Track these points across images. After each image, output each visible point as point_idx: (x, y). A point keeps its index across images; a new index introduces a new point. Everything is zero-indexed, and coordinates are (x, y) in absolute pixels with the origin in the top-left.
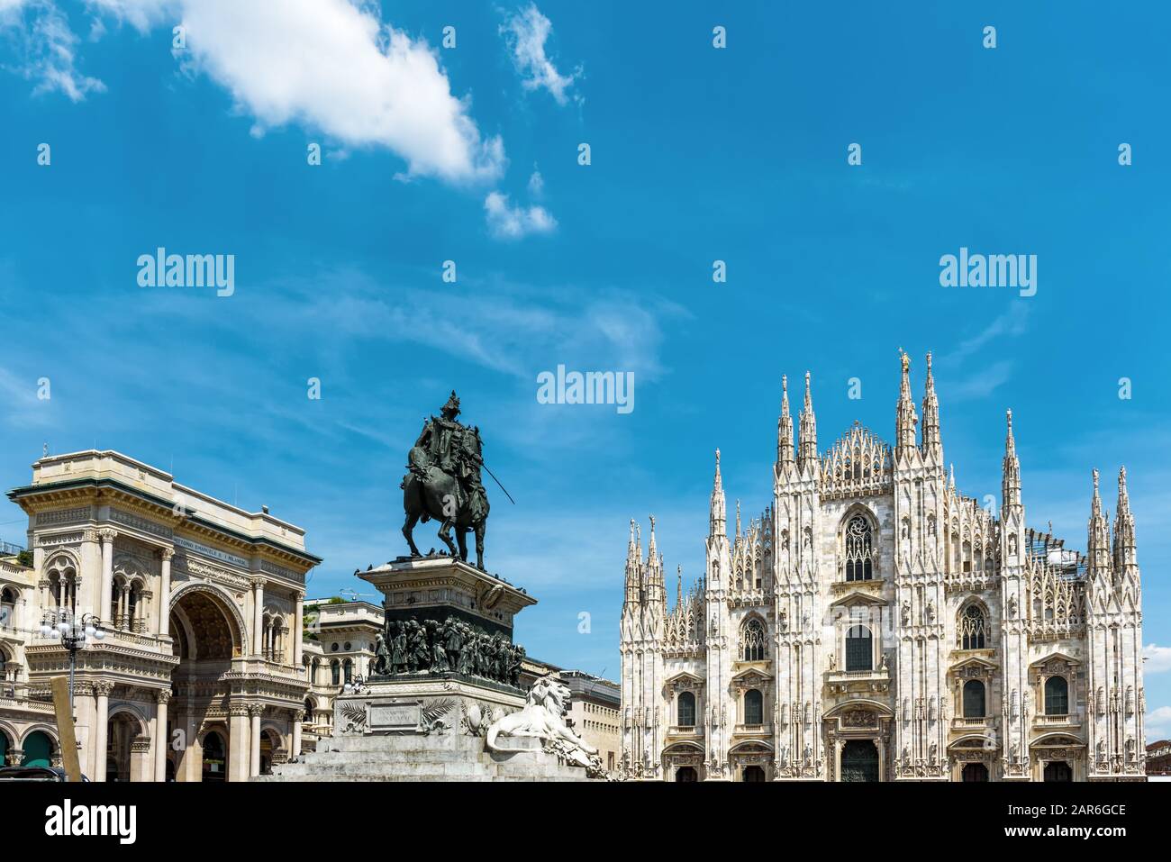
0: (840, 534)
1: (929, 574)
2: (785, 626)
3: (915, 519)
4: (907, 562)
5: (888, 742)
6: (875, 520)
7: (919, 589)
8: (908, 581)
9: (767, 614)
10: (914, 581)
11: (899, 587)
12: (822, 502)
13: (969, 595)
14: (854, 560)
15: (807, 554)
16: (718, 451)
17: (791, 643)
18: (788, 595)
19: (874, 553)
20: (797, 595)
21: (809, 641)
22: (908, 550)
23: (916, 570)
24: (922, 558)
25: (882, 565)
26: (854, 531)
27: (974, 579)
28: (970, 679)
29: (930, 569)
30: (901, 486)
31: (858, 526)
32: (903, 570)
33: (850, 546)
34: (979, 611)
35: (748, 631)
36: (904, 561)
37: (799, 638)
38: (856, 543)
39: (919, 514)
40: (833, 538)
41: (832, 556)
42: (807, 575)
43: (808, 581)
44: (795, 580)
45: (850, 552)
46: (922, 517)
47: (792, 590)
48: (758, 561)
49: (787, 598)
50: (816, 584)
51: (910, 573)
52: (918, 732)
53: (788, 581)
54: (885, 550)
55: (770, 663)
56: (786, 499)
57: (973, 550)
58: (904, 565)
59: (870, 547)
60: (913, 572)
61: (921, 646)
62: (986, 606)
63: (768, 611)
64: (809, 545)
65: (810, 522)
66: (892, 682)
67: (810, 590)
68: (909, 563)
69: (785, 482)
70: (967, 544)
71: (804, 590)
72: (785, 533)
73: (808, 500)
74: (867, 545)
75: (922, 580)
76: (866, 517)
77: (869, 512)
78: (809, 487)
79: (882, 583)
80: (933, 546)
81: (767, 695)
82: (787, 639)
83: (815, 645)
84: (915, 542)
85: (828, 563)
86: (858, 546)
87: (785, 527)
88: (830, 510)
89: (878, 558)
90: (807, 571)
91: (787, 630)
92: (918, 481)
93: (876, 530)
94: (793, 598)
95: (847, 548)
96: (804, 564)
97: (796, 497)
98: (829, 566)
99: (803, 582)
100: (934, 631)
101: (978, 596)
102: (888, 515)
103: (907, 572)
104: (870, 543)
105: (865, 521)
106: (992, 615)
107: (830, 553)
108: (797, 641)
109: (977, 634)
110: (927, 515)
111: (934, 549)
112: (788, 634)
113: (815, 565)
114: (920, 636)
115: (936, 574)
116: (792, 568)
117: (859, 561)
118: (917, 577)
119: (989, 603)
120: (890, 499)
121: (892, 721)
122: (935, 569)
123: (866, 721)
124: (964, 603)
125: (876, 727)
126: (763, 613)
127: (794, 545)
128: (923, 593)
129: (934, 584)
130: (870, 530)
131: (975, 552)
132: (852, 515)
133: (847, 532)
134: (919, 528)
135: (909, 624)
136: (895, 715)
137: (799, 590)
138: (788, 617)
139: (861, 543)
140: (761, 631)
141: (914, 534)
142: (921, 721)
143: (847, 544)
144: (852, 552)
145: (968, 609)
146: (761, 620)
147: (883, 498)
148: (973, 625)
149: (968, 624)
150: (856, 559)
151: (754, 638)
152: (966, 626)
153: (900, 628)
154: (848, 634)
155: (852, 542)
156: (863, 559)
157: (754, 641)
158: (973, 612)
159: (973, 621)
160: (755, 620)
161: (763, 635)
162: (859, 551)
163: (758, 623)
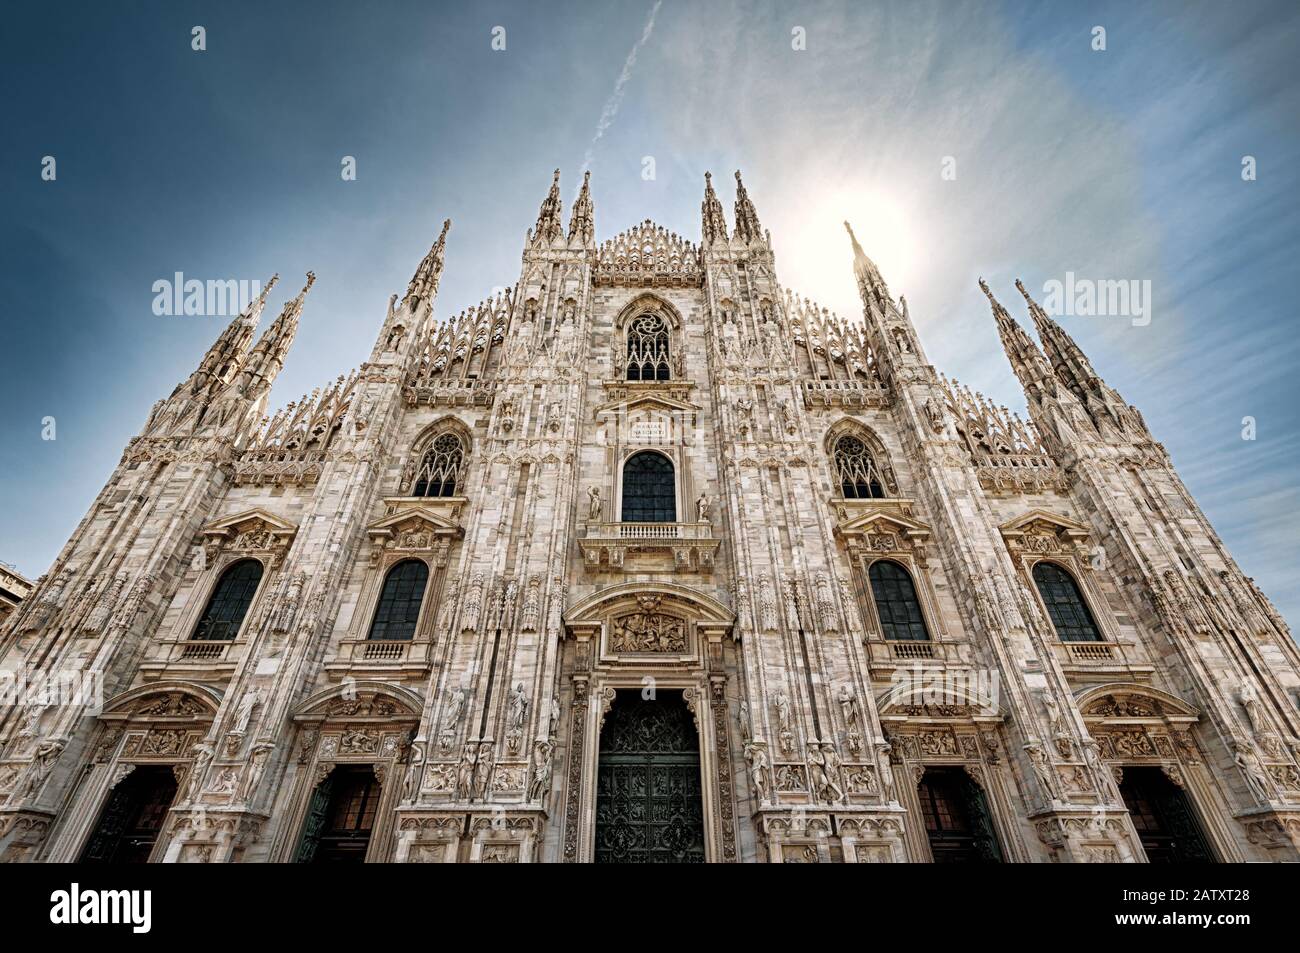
0: (619, 328)
1: (777, 370)
2: (508, 428)
3: (741, 304)
4: (735, 351)
5: (721, 697)
6: (677, 315)
7: (761, 389)
8: (741, 375)
9: (477, 421)
10: (750, 377)
11: (724, 383)
12: (596, 284)
13: (839, 415)
14: (641, 364)
15: (565, 330)
17: (514, 459)
18: (522, 382)
19: (674, 353)
20: (539, 384)
21: (552, 456)
22: (735, 336)
23: (751, 362)
25: (688, 367)
26: (641, 330)
27: (846, 391)
28: (877, 557)
30: (716, 266)
31: (648, 324)
32: (730, 361)
33: (634, 346)
34: (861, 445)
35: (432, 452)
36: (730, 350)
37: (532, 450)
38: (644, 344)
40: (609, 329)
41: (606, 350)
42: (560, 356)
43: (563, 364)
44: (538, 362)
45: (634, 353)
46: (752, 301)
47: (533, 375)
49: (520, 386)
51: (741, 365)
52: (800, 663)
53: (526, 361)
54: (692, 348)
55: (464, 504)
56: (541, 265)
59: (666, 350)
61: (778, 480)
62: (874, 435)
63: (481, 418)
64: (570, 320)
65: (576, 293)
66: (724, 549)
67: (564, 377)
69: (543, 248)
70: (819, 353)
71: (554, 376)
72: (532, 302)
73: (575, 269)
74: (662, 346)
75: (763, 376)
76: (661, 314)
77: (666, 306)
79: (691, 387)
80: (775, 334)
81: (441, 569)
82: (507, 450)
83: (563, 464)
84: (745, 329)
85: (598, 358)
86: (648, 347)
87: (533, 296)
88: (606, 297)
89: (681, 358)
90: (562, 351)
92: (741, 264)
93: (678, 328)
94: (530, 387)
95: (630, 350)
96: (558, 342)
97: (556, 265)
98: (601, 362)
99: (554, 365)
101: (857, 417)
102: (694, 309)
103: (736, 364)
104: (666, 343)
105: (659, 320)
106: (888, 446)
107: (602, 346)
108: (527, 456)
109: (867, 480)
110: (759, 298)
112: (511, 442)
113: (577, 344)
114: (773, 460)
115: (786, 368)
116: (537, 346)
117: (648, 366)
118: (755, 370)
119: (877, 429)
120: (697, 293)
121: (732, 638)
122: (783, 363)
123: (664, 641)
124: (831, 432)
125: (689, 653)
126: (469, 418)
127: (544, 318)
128: (768, 395)
129: (785, 382)
130: (666, 330)
132: (639, 311)
133: (630, 330)
134: (749, 315)
135: (749, 437)
136: (736, 620)
137: (544, 375)
138: (517, 414)
140: (458, 453)
141: (743, 320)
142: (801, 632)
143: (630, 343)
144: (638, 354)
145: (841, 441)
146: (462, 434)
147: (687, 291)
148: (857, 466)
149: (846, 464)
150: (644, 363)
151: (441, 464)
152: (843, 467)
153: (732, 443)
154: (627, 464)
155: (638, 343)
156: (656, 364)
157: (440, 469)
158: (851, 446)
159: (854, 460)
160: (450, 435)
161: (460, 459)
162: (648, 353)
163: (456, 439)
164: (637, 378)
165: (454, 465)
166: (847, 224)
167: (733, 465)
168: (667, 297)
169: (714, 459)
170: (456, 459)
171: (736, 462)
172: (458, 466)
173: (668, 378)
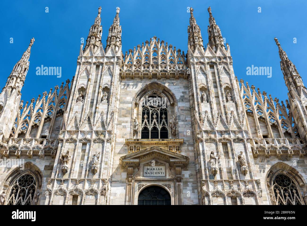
0: (136, 105)
1: (234, 132)
2: (64, 172)
3: (212, 90)
4: (208, 121)
6: (173, 96)
7: (225, 145)
8: (212, 136)
9: (45, 166)
10: (218, 137)
11: (202, 141)
12: (122, 77)
13: (275, 161)
14: (150, 128)
15: (102, 107)
16: (33, 40)
17: (68, 193)
18: (75, 141)
19: (171, 120)
20: (85, 143)
21: (92, 190)
22: (209, 110)
23: (219, 127)
24: (224, 117)
25: (180, 129)
27: (278, 146)
29: (233, 127)
30: (196, 66)
32: (206, 126)
33: (146, 116)
34: (289, 180)
35: (16, 186)
36: (206, 119)
37: (80, 186)
38: (152, 114)
39: (216, 87)
40: (130, 105)
41: (128, 119)
42: (99, 124)
43: (101, 129)
44: (86, 128)
45: (146, 120)
46: (219, 88)
47: (80, 136)
48: (48, 119)
49: (73, 145)
50: (110, 133)
51: (213, 129)
53: (77, 128)
54: (182, 117)
56: (89, 67)
57: (270, 125)
58: (206, 122)
59: (166, 118)
60: (217, 129)
62: (297, 174)
63: (48, 164)
64: (105, 101)
65: (109, 83)
67: (102, 137)
68: (211, 120)
69: (89, 55)
70: (262, 119)
71: (94, 136)
72: (83, 90)
73: (109, 68)
74: (164, 116)
75: (227, 136)
76: (163, 95)
77: (165, 90)
78: (112, 60)
79: (181, 144)
80: (233, 109)
82: (64, 186)
83: (99, 195)
84: (215, 106)
85: (123, 124)
86: (155, 116)
87: (83, 86)
88: (128, 85)
89: (175, 124)
90: (100, 120)
91: (66, 177)
92: (212, 65)
94: (79, 145)
95: (143, 118)
96: (98, 115)
97: (98, 67)
98: (125, 127)
99: (95, 129)
100: (250, 187)
101: (286, 162)
102: (183, 93)
103: (209, 129)
104: (166, 114)
107: (126, 117)
108: (76, 190)
109: (294, 204)
110: (224, 87)
111: (235, 113)
112: (66, 181)
113: (109, 116)
114: (233, 192)
115: (241, 132)
116: (85, 117)
117: (155, 128)
118: (221, 133)
120: (185, 82)
122: (239, 128)
124: (271, 171)
126: (41, 164)
127: (89, 100)
128: (229, 149)
129: (240, 140)
131: (271, 126)
134: (217, 97)
135: (218, 177)
137: (88, 137)
138: (70, 162)
139: (157, 114)
140: (33, 187)
141: (213, 100)
143: (143, 114)
144: (148, 121)
145: (277, 177)
146: (36, 175)
147: (179, 81)
148: (287, 194)
149: (280, 193)
150: (152, 127)
151: (22, 194)
152: (279, 195)
153: (206, 181)
154: (141, 194)
155: (148, 114)
156: (159, 127)
157: (21, 198)
158: (283, 181)
159: (285, 190)
160: (28, 175)
161: (34, 191)
162: (155, 120)
163: (32, 178)
164: (148, 138)
165: (30, 195)
166: (276, 40)
167: (207, 195)
168: (167, 85)
169: (196, 191)
170: (31, 191)
171: (210, 194)
172: (33, 196)
173: (167, 137)
